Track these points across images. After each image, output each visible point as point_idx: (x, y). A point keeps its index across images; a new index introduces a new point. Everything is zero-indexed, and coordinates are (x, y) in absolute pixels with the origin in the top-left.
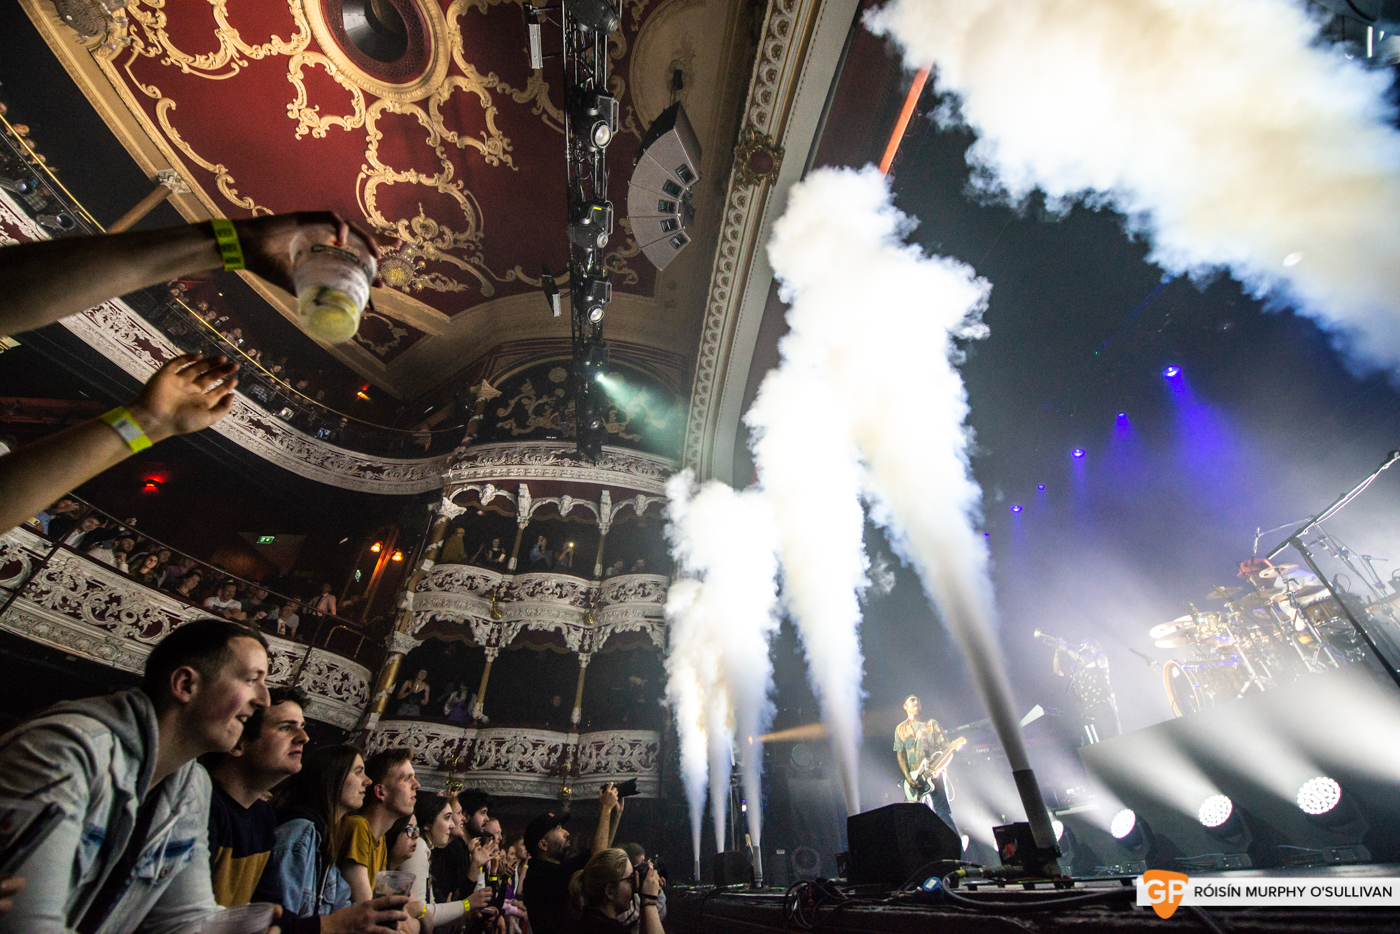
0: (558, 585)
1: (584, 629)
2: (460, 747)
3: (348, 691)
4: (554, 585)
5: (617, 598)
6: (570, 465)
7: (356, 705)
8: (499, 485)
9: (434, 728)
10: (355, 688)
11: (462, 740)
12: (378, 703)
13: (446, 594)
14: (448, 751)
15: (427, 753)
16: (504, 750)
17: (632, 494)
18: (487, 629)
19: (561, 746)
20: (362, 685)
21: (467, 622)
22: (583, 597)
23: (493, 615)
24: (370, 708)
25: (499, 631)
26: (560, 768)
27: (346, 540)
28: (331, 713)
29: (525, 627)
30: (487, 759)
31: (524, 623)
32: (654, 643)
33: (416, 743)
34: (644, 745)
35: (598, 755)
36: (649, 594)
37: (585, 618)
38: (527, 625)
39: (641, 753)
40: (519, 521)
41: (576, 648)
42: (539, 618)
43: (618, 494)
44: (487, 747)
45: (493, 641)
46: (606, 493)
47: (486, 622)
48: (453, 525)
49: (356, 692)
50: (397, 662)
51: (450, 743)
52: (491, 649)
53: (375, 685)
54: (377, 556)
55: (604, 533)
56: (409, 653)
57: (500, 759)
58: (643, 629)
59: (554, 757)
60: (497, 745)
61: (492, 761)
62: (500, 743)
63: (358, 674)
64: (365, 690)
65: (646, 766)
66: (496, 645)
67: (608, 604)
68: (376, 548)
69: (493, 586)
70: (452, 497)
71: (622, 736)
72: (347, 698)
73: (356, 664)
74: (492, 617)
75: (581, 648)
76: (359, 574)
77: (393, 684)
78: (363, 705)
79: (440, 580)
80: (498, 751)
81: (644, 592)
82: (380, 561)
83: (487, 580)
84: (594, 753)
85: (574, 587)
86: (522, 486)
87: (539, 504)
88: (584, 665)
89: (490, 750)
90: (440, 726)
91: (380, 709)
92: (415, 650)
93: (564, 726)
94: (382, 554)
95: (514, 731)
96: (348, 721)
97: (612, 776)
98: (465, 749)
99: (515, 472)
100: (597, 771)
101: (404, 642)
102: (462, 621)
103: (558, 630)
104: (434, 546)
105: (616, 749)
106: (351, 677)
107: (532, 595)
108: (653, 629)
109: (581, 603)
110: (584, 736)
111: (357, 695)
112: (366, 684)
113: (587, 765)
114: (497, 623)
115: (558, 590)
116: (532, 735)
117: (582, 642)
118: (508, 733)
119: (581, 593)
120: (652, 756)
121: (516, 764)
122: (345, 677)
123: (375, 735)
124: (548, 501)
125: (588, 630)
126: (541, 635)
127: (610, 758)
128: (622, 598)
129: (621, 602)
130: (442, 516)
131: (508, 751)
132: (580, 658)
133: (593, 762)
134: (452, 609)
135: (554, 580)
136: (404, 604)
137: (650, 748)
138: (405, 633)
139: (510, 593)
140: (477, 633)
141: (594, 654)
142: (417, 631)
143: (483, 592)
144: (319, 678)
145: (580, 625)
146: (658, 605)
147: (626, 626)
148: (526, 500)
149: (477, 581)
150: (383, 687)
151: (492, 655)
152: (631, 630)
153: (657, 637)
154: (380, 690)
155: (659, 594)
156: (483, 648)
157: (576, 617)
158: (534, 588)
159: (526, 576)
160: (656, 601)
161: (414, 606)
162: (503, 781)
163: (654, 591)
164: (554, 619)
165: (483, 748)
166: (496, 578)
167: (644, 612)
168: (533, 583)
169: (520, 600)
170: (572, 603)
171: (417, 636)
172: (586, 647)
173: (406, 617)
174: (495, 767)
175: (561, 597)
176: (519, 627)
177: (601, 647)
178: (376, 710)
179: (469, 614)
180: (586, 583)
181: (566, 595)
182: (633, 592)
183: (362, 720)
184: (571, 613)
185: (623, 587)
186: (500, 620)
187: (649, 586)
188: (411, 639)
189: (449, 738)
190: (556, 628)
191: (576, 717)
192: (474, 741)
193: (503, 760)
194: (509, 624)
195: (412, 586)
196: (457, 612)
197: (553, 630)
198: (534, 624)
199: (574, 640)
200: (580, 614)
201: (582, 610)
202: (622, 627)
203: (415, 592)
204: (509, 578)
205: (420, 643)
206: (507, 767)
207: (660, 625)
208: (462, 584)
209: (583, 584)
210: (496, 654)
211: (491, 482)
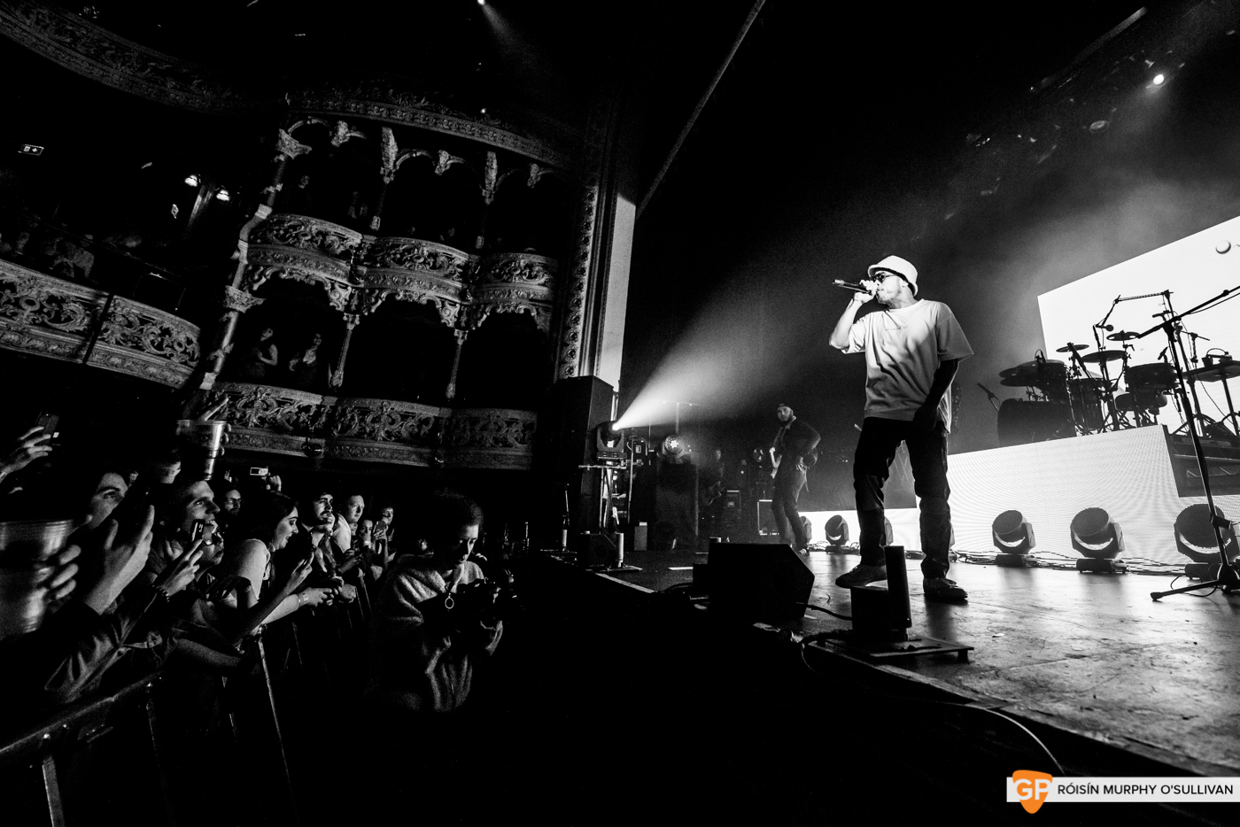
0: (430, 255)
1: (461, 305)
2: (318, 414)
3: (172, 347)
4: (426, 253)
5: (499, 276)
6: (447, 114)
7: (185, 363)
8: (352, 123)
9: (285, 393)
10: (180, 345)
11: (319, 407)
12: (214, 363)
13: (292, 249)
14: (303, 416)
15: (279, 416)
16: (368, 420)
17: (525, 162)
18: (345, 294)
19: (433, 419)
20: (189, 342)
21: (320, 284)
22: (460, 270)
23: (352, 279)
24: (206, 365)
25: (360, 298)
26: (431, 439)
27: (150, 164)
28: (152, 370)
29: (391, 297)
30: (349, 427)
31: (389, 292)
32: (538, 327)
33: (265, 406)
34: (521, 424)
35: (472, 429)
36: (536, 276)
37: (462, 295)
38: (396, 294)
39: (517, 431)
40: (382, 172)
41: (451, 325)
42: (407, 288)
43: (505, 157)
44: (349, 416)
45: (353, 307)
46: (492, 155)
47: (344, 287)
48: (295, 167)
49: (182, 349)
50: (233, 320)
51: (307, 408)
52: (350, 316)
53: (209, 340)
54: (193, 192)
55: (488, 201)
56: (248, 310)
57: (364, 428)
58: (527, 311)
59: (425, 429)
60: (359, 415)
61: (355, 429)
62: (364, 412)
63: (184, 331)
64: (194, 348)
65: (522, 442)
66: (358, 310)
67: (489, 282)
68: (192, 181)
69: (351, 247)
70: (290, 130)
71: (498, 413)
72: (172, 355)
73: (178, 318)
74: (349, 281)
75: (457, 325)
76: (175, 209)
77: (230, 344)
78: (193, 364)
79: (282, 232)
80: (362, 420)
81: (530, 273)
82: (199, 198)
83: (342, 238)
84: (468, 427)
85: (450, 258)
86: (384, 130)
87: (407, 156)
88: (460, 342)
89: (353, 419)
90: (293, 391)
91: (217, 369)
92: (254, 309)
93: (436, 399)
94: (202, 190)
95: (378, 402)
96: (176, 375)
97: (486, 449)
98: (324, 415)
99: (375, 112)
100: (471, 444)
101: (239, 299)
102: (313, 283)
103: (431, 303)
104: (271, 189)
105: (492, 426)
106: (174, 333)
107: (400, 262)
108: (538, 314)
109: (459, 277)
110: (458, 411)
111: (184, 352)
112: (194, 340)
113: (460, 438)
114: (357, 289)
115: (431, 261)
116: (400, 407)
117: (459, 318)
118: (374, 404)
119: (459, 266)
120: (529, 434)
121: (382, 434)
122: (165, 332)
123: (212, 395)
124: (418, 154)
125: (466, 306)
126: (412, 307)
127: (485, 433)
128: (505, 277)
129: (504, 281)
130: (279, 153)
131: (374, 421)
132: (456, 334)
133: (467, 437)
134: (298, 266)
135: (425, 249)
136: (236, 255)
137: (527, 427)
138: (241, 288)
139: (374, 256)
140: (333, 297)
141: (471, 331)
142: (256, 287)
143: (339, 251)
144: (128, 331)
145: (457, 300)
146: (545, 289)
147: (509, 307)
148: (392, 148)
149: (330, 239)
150: (218, 346)
151: (353, 322)
152: (513, 312)
153: (542, 321)
154: (215, 350)
155: (546, 277)
156: (341, 314)
157: (452, 291)
158: (402, 255)
159: (391, 241)
160: (543, 285)
161: (249, 258)
162: (368, 448)
163: (541, 274)
164: (424, 291)
165: (345, 415)
166: (355, 238)
167: (529, 295)
168: (401, 249)
169: (385, 265)
170: (447, 277)
171: (254, 294)
172: (463, 324)
173: (240, 270)
174: (360, 435)
175: (434, 268)
176: (384, 295)
177: (479, 325)
178: (211, 370)
179: (322, 275)
180: (464, 256)
181: (440, 267)
182: (518, 272)
183: (196, 378)
184: (446, 288)
185: (507, 265)
186: (362, 286)
187: (537, 269)
188: (249, 295)
189: (305, 402)
190: (428, 301)
191: (451, 390)
192: (334, 408)
193: (368, 430)
194: (372, 291)
195: (244, 234)
196: (306, 271)
197: (425, 302)
198: (402, 294)
199: (450, 315)
200: (456, 288)
201: (459, 285)
202: (504, 307)
203: (250, 242)
204: (371, 239)
205: (260, 301)
206: (372, 436)
207: (546, 310)
208: (311, 240)
209: (460, 257)
210: (357, 322)
211: (344, 119)
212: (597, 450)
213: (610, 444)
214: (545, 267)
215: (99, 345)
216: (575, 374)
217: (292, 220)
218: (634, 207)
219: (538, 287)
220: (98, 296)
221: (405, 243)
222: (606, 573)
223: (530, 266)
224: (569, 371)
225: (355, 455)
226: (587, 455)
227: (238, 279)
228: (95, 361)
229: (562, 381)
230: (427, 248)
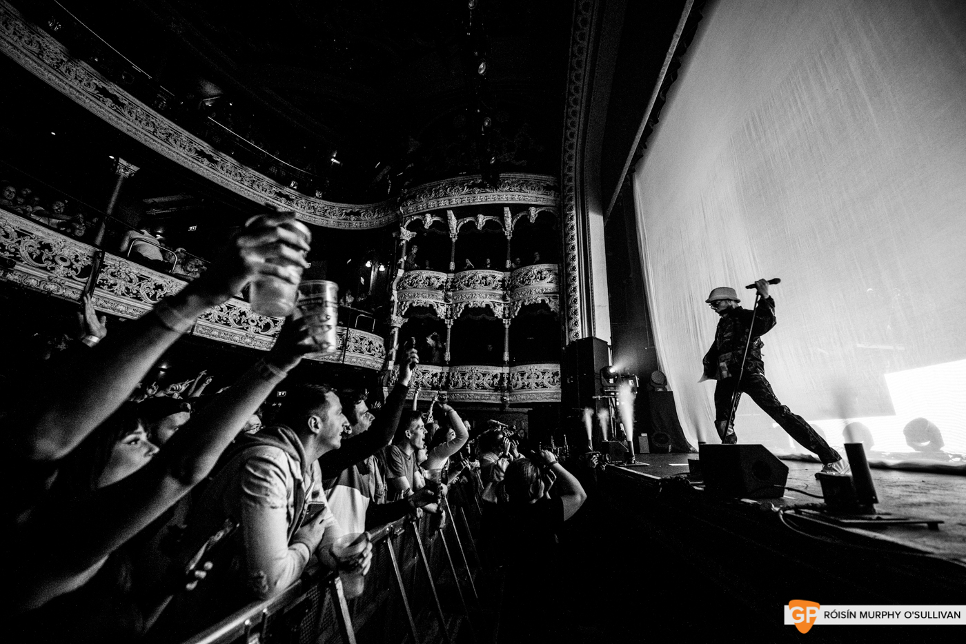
0: (483, 278)
1: (504, 304)
2: (441, 377)
3: (374, 350)
4: (480, 277)
5: (523, 282)
6: (479, 192)
7: (380, 357)
8: (433, 213)
9: (425, 367)
10: (377, 349)
11: (441, 373)
12: (391, 356)
13: (416, 290)
14: (435, 379)
15: (424, 381)
16: (466, 378)
17: (526, 207)
18: (444, 309)
19: (499, 374)
20: (380, 346)
21: (431, 306)
22: (501, 283)
23: (446, 300)
24: (388, 358)
25: (451, 309)
26: (500, 386)
27: (350, 260)
28: (368, 363)
29: (466, 306)
30: (457, 383)
31: (465, 303)
32: (552, 310)
34: (551, 373)
35: (522, 379)
36: (545, 278)
37: (504, 298)
38: (468, 305)
39: (549, 377)
40: (451, 237)
41: (501, 317)
42: (474, 300)
43: (516, 208)
44: (456, 377)
45: (449, 316)
46: (507, 209)
47: (443, 305)
50: (397, 332)
51: (435, 375)
52: (449, 320)
53: (388, 345)
54: (370, 269)
55: (509, 238)
56: (402, 326)
57: (465, 383)
58: (543, 301)
59: (496, 381)
60: (462, 375)
61: (461, 384)
62: (464, 374)
63: (378, 341)
64: (383, 348)
65: (553, 384)
66: (451, 317)
67: (517, 287)
68: (368, 265)
69: (443, 282)
70: (405, 226)
71: (537, 368)
72: (375, 354)
73: (375, 335)
75: (504, 316)
76: (362, 280)
78: (384, 357)
79: (410, 282)
80: (463, 378)
81: (541, 276)
82: (372, 272)
83: (438, 278)
84: (520, 378)
85: (494, 277)
86: (449, 212)
87: (462, 223)
88: (507, 326)
89: (458, 378)
90: (428, 366)
91: (394, 359)
92: (405, 325)
94: (373, 268)
95: (470, 367)
96: (378, 366)
97: (532, 390)
98: (444, 378)
99: (443, 203)
100: (523, 388)
101: (397, 321)
102: (428, 306)
103: (488, 306)
104: (402, 260)
105: (533, 375)
106: (374, 343)
107: (468, 285)
108: (550, 301)
109: (500, 288)
110: (513, 369)
111: (379, 352)
112: (382, 345)
113: (516, 384)
114: (449, 305)
115: (484, 281)
116: (481, 369)
117: (504, 312)
118: (467, 369)
119: (499, 281)
120: (556, 378)
121: (474, 385)
122: (371, 343)
123: (394, 372)
124: (467, 220)
125: (507, 304)
126: (478, 310)
127: (530, 380)
128: (527, 282)
129: (526, 285)
130: (402, 240)
131: (469, 379)
132: (504, 322)
133: (520, 383)
134: (420, 298)
135: (480, 275)
136: (393, 298)
137: (556, 374)
138: (397, 315)
139: (454, 286)
140: (438, 311)
141: (512, 319)
142: (403, 313)
143: (437, 286)
144: (357, 345)
145: (501, 302)
146: (552, 285)
147: (532, 300)
148: (453, 222)
149: (432, 280)
150: (392, 347)
151: (450, 324)
152: (535, 303)
153: (553, 305)
154: (391, 349)
155: (551, 276)
156: (444, 320)
157: (498, 297)
158: (468, 281)
159: (462, 274)
160: (550, 282)
161: (398, 299)
162: (468, 394)
163: (548, 276)
164: (484, 300)
165: (454, 377)
166: (444, 277)
167: (542, 290)
168: (467, 277)
169: (461, 289)
170: (494, 288)
171: (404, 317)
172: (507, 315)
173: (396, 306)
174: (463, 387)
175: (486, 285)
176: (463, 306)
177: (516, 314)
178: (391, 360)
179: (432, 301)
180: (501, 274)
181: (490, 283)
182: (534, 277)
183: (385, 365)
184: (494, 295)
185: (526, 274)
186: (451, 303)
187: (545, 273)
188: (401, 318)
189: (434, 372)
190: (486, 305)
191: (506, 357)
192: (448, 373)
193: (467, 383)
194: (457, 305)
195: (394, 287)
196: (424, 300)
197: (484, 306)
198: (472, 304)
199: (498, 311)
200: (500, 295)
201: (501, 292)
202: (529, 301)
203: (397, 290)
204: (452, 276)
205: (407, 320)
206: (469, 387)
207: (555, 298)
208: (424, 283)
209: (499, 275)
210: (452, 324)
211: (428, 212)
212: (603, 386)
213: (611, 381)
214: (550, 271)
215: (347, 353)
216: (580, 337)
217: (413, 274)
218: (602, 217)
219: (548, 285)
220: (343, 330)
221: (469, 273)
222: (624, 467)
223: (540, 272)
224: (576, 335)
225: (463, 399)
226: (597, 389)
227: (395, 310)
228: (347, 362)
229: (572, 343)
230: (481, 273)
